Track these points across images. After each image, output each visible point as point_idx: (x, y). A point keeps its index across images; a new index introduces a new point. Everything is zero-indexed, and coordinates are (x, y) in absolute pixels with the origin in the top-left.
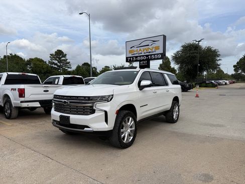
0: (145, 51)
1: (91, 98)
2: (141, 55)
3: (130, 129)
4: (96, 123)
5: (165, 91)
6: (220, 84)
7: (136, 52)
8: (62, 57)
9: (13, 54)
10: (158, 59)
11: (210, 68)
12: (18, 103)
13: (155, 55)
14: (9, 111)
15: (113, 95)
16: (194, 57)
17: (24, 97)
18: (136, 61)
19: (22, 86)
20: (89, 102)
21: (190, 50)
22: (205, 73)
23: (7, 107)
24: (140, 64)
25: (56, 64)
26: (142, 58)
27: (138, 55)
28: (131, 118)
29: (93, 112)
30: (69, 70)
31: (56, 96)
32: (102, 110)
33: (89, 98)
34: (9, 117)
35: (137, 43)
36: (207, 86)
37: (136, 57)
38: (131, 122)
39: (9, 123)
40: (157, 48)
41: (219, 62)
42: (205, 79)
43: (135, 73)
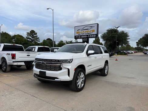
0: (86, 33)
1: (59, 61)
2: (84, 35)
3: (82, 79)
4: (62, 76)
5: (101, 57)
6: (129, 53)
7: (81, 33)
8: (34, 34)
9: (4, 32)
10: (94, 37)
11: (123, 43)
12: (11, 63)
13: (92, 35)
14: (5, 68)
15: (73, 59)
16: (114, 37)
17: (15, 59)
18: (81, 38)
19: (14, 52)
20: (58, 63)
21: (112, 32)
22: (120, 46)
23: (4, 65)
24: (83, 40)
25: (30, 39)
26: (84, 37)
27: (82, 35)
28: (82, 73)
29: (61, 69)
30: (39, 42)
31: (36, 59)
32: (66, 68)
33: (58, 61)
34: (5, 71)
35: (82, 28)
36: (121, 54)
37: (81, 36)
38: (82, 76)
39: (5, 75)
40: (93, 31)
41: (128, 40)
42: (120, 50)
43: (84, 46)
